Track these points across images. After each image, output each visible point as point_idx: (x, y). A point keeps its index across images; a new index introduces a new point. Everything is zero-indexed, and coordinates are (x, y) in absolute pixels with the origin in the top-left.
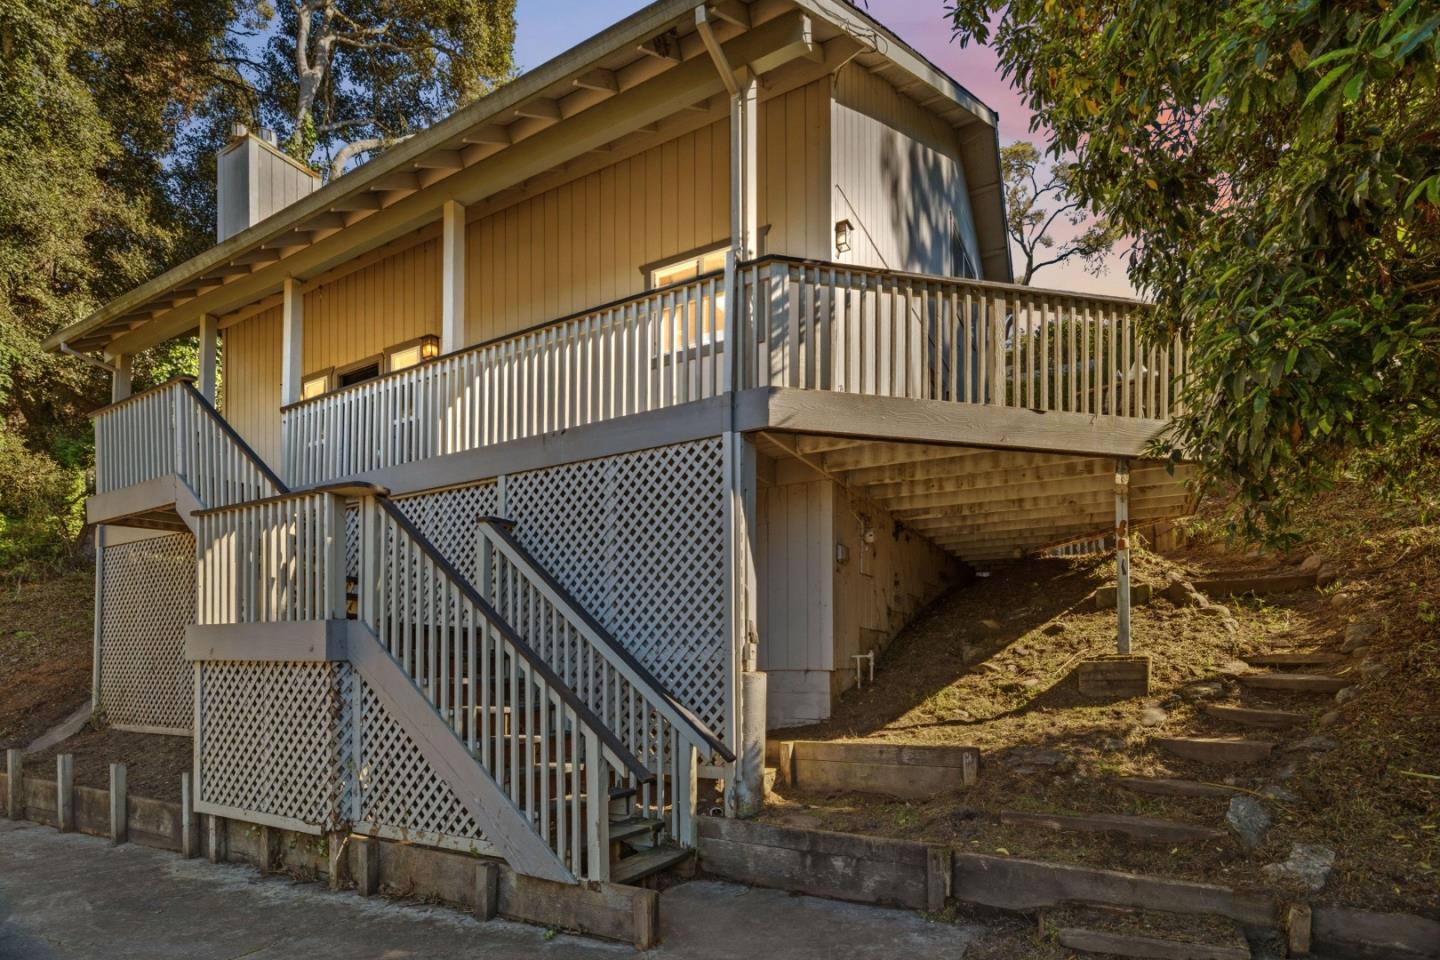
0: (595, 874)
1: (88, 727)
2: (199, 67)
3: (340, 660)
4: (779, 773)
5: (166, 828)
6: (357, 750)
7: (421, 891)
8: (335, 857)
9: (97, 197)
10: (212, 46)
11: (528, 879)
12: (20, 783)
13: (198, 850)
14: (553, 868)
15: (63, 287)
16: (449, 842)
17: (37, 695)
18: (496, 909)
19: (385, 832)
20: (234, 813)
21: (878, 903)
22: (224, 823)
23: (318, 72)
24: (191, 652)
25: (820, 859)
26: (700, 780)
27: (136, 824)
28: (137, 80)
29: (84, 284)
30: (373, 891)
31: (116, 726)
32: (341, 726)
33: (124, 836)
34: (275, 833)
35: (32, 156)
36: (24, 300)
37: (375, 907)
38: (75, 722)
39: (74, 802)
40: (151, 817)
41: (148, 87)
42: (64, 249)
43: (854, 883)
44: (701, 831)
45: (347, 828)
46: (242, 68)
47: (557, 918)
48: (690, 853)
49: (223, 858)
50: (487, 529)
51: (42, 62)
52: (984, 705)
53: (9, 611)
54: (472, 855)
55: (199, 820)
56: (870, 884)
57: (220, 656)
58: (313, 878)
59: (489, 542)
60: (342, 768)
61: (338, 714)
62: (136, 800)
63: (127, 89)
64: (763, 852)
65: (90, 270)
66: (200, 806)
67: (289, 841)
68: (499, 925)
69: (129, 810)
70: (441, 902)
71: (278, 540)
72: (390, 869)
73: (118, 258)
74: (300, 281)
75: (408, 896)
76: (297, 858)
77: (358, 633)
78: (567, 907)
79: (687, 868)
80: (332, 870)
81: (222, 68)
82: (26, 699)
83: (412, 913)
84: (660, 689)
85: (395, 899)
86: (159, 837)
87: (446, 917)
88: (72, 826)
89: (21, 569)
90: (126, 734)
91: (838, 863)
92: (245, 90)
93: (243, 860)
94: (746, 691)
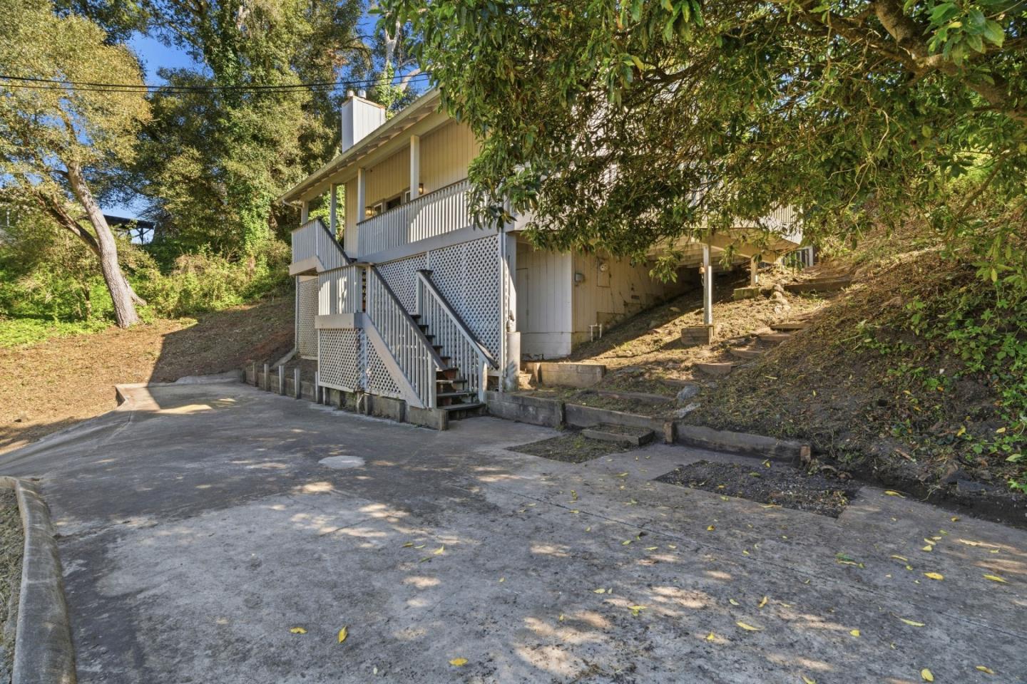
0: (430, 406)
1: (294, 358)
2: (345, 46)
3: (359, 328)
4: (533, 376)
5: (312, 393)
6: (365, 361)
7: (384, 413)
8: (359, 401)
9: (302, 119)
10: (352, 33)
11: (412, 407)
12: (269, 377)
13: (320, 402)
14: (419, 404)
15: (290, 162)
16: (391, 396)
17: (277, 345)
18: (403, 419)
19: (373, 392)
20: (330, 386)
21: (544, 425)
22: (328, 389)
23: (395, 41)
24: (317, 326)
25: (525, 407)
26: (489, 377)
27: (303, 392)
28: (318, 61)
29: (298, 160)
30: (369, 414)
31: (304, 357)
32: (360, 352)
33: (299, 396)
34: (342, 393)
35: (278, 109)
36: (275, 170)
37: (371, 419)
38: (289, 356)
39: (285, 384)
40: (308, 389)
41: (323, 63)
42: (290, 146)
43: (536, 418)
44: (488, 397)
45: (363, 391)
46: (364, 40)
47: (420, 422)
48: (484, 405)
49: (328, 404)
50: (420, 275)
51: (280, 69)
52: (645, 348)
53: (269, 310)
54: (396, 399)
55: (321, 388)
56: (541, 417)
57: (326, 327)
58: (353, 410)
59: (420, 280)
60: (361, 369)
61: (359, 348)
62: (303, 383)
63: (315, 66)
64: (508, 405)
65: (300, 153)
66: (321, 384)
67: (347, 396)
68: (403, 424)
69: (301, 386)
70: (388, 417)
71: (342, 282)
72: (375, 406)
73: (311, 146)
74: (364, 169)
75: (379, 416)
76: (349, 403)
77: (365, 317)
78: (423, 418)
79: (480, 411)
80: (358, 406)
81: (355, 43)
82: (273, 346)
83: (378, 420)
84: (475, 339)
85: (375, 416)
86: (309, 396)
87: (388, 421)
88: (284, 394)
89: (274, 291)
90: (307, 360)
91: (531, 409)
92: (365, 50)
93: (334, 405)
94: (508, 339)
